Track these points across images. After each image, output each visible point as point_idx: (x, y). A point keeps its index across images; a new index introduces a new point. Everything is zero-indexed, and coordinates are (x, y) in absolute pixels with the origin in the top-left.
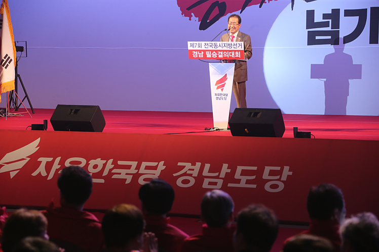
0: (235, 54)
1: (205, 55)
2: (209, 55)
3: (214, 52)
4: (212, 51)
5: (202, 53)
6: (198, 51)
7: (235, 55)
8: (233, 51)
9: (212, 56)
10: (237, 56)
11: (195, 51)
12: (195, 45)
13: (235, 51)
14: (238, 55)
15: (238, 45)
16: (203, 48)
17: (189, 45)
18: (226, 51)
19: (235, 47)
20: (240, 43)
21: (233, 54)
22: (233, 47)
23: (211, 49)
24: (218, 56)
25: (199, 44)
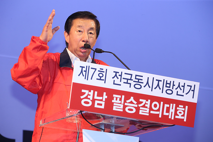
0: (176, 110)
1: (109, 103)
2: (118, 106)
3: (132, 99)
4: (128, 95)
5: (105, 97)
6: (95, 88)
7: (176, 114)
8: (173, 101)
9: (125, 107)
10: (180, 117)
11: (89, 88)
12: (91, 71)
13: (178, 103)
14: (182, 114)
15: (187, 89)
16: (109, 85)
18: (159, 100)
19: (180, 92)
20: (192, 84)
21: (172, 111)
22: (175, 91)
23: (125, 88)
24: (138, 109)
25: (101, 71)
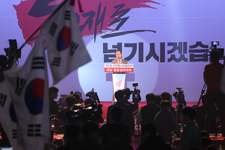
1: (113, 70)
2: (115, 70)
4: (117, 68)
5: (112, 69)
6: (109, 68)
8: (128, 68)
9: (117, 70)
11: (108, 68)
12: (108, 65)
13: (129, 68)
14: (130, 70)
15: (131, 66)
16: (113, 67)
17: (105, 65)
18: (124, 68)
19: (129, 66)
20: (132, 64)
21: (128, 70)
23: (117, 67)
24: (120, 70)
25: (110, 65)
